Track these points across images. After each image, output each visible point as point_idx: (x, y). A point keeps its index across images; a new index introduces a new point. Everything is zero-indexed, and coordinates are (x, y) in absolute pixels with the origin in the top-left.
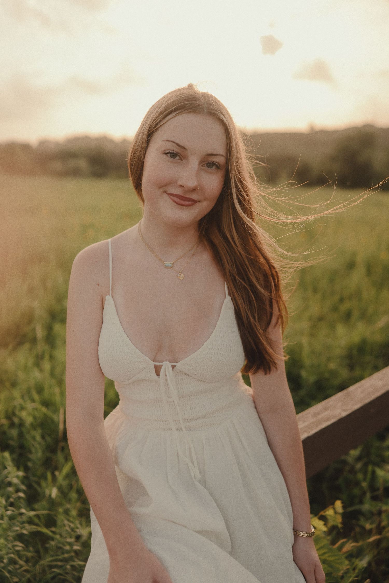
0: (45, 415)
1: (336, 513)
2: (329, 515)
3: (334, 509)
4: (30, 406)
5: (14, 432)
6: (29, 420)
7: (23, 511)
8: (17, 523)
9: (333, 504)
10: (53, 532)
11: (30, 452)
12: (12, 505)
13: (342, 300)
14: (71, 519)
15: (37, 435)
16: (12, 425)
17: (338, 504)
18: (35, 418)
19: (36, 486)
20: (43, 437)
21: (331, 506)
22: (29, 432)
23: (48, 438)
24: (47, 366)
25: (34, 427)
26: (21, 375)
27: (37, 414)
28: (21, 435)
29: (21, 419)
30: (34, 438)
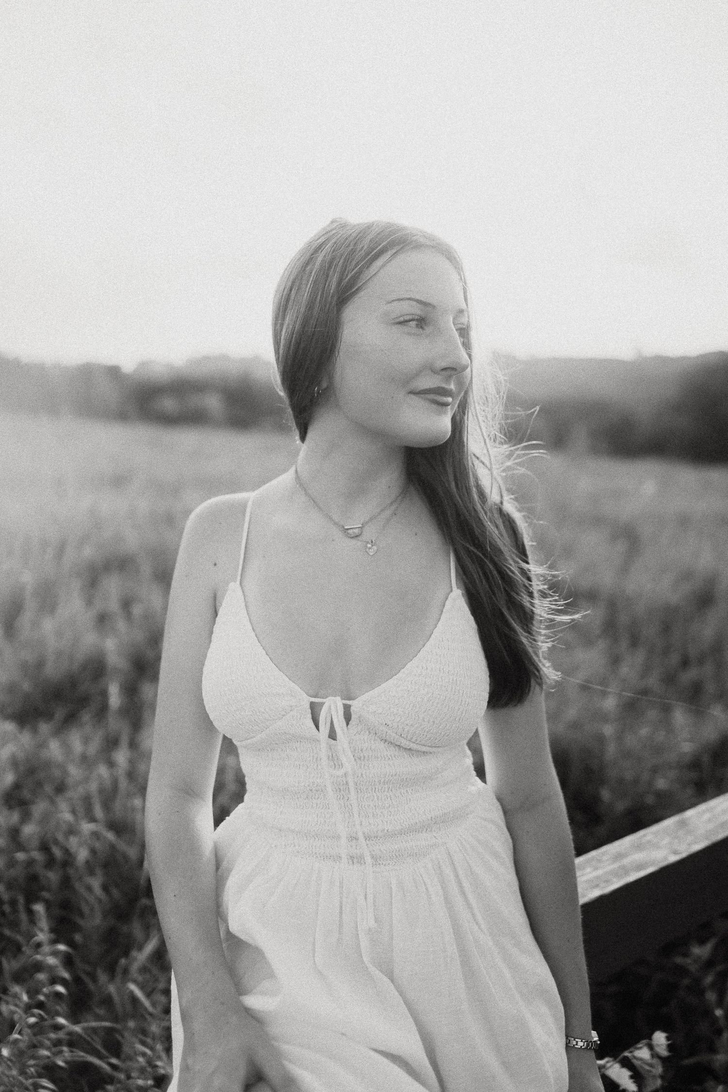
0: (113, 847)
1: (655, 1055)
2: (641, 1059)
3: (651, 1047)
4: (87, 827)
5: (53, 877)
6: (82, 855)
7: (61, 1020)
8: (48, 1043)
9: (649, 1037)
10: (114, 1067)
11: (81, 915)
12: (41, 1005)
13: (685, 663)
14: (149, 1040)
15: (96, 883)
16: (51, 862)
17: (660, 1038)
18: (93, 851)
19: (86, 979)
20: (105, 888)
21: (645, 1041)
22: (80, 879)
23: (115, 892)
24: (121, 757)
25: (90, 868)
26: (74, 772)
27: (97, 845)
28: (66, 882)
29: (67, 852)
30: (89, 889)
